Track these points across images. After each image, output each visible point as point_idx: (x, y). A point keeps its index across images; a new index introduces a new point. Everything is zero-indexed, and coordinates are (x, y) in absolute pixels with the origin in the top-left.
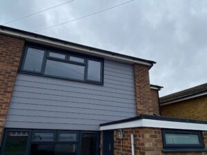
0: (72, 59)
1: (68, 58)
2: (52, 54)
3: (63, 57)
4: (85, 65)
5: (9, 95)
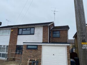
0: (28, 29)
2: (24, 29)
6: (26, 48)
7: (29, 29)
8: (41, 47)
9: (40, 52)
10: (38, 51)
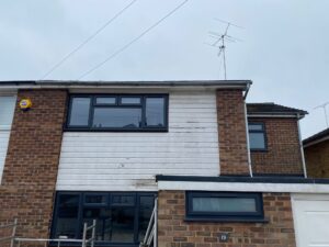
0: (125, 101)
1: (118, 101)
3: (112, 101)
4: (142, 106)
5: (56, 156)
6: (182, 213)
7: (137, 101)
8: (285, 204)
9: (284, 236)
10: (272, 230)
